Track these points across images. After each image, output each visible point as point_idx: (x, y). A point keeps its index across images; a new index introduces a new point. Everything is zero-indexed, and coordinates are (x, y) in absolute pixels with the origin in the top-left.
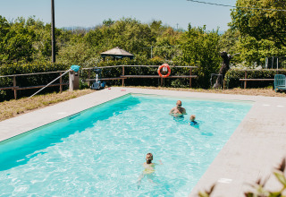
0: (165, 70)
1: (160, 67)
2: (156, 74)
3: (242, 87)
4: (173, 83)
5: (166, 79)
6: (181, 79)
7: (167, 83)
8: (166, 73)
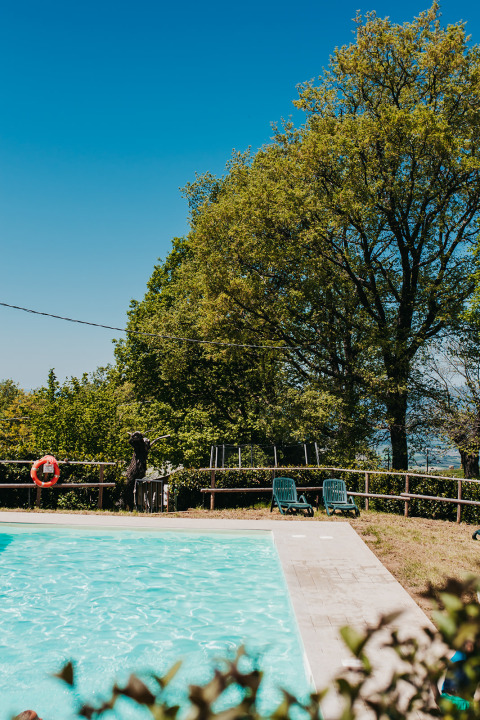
0: (47, 469)
1: (36, 463)
2: (27, 478)
3: (207, 506)
4: (61, 500)
5: (45, 490)
6: (76, 490)
7: (48, 500)
8: (49, 477)
